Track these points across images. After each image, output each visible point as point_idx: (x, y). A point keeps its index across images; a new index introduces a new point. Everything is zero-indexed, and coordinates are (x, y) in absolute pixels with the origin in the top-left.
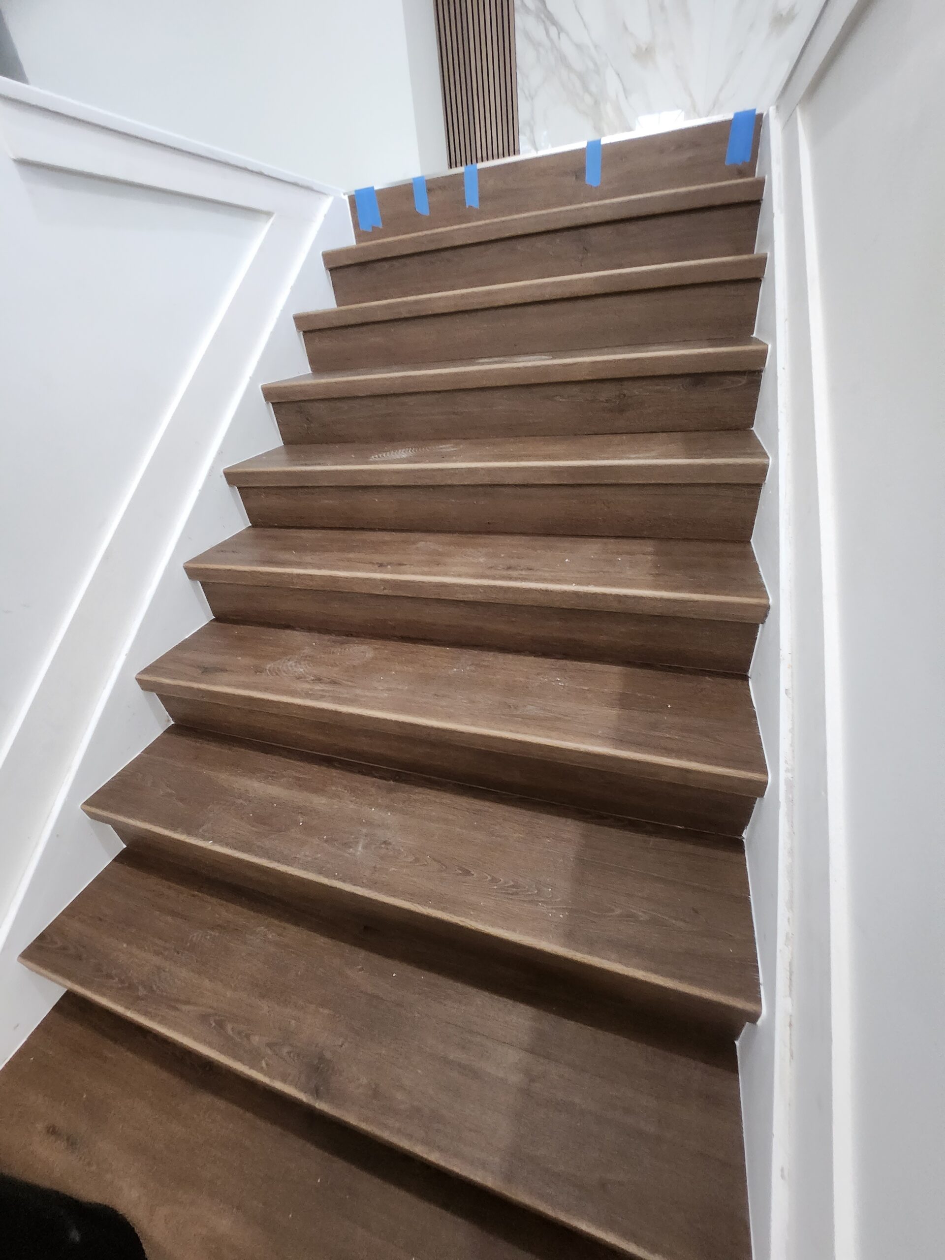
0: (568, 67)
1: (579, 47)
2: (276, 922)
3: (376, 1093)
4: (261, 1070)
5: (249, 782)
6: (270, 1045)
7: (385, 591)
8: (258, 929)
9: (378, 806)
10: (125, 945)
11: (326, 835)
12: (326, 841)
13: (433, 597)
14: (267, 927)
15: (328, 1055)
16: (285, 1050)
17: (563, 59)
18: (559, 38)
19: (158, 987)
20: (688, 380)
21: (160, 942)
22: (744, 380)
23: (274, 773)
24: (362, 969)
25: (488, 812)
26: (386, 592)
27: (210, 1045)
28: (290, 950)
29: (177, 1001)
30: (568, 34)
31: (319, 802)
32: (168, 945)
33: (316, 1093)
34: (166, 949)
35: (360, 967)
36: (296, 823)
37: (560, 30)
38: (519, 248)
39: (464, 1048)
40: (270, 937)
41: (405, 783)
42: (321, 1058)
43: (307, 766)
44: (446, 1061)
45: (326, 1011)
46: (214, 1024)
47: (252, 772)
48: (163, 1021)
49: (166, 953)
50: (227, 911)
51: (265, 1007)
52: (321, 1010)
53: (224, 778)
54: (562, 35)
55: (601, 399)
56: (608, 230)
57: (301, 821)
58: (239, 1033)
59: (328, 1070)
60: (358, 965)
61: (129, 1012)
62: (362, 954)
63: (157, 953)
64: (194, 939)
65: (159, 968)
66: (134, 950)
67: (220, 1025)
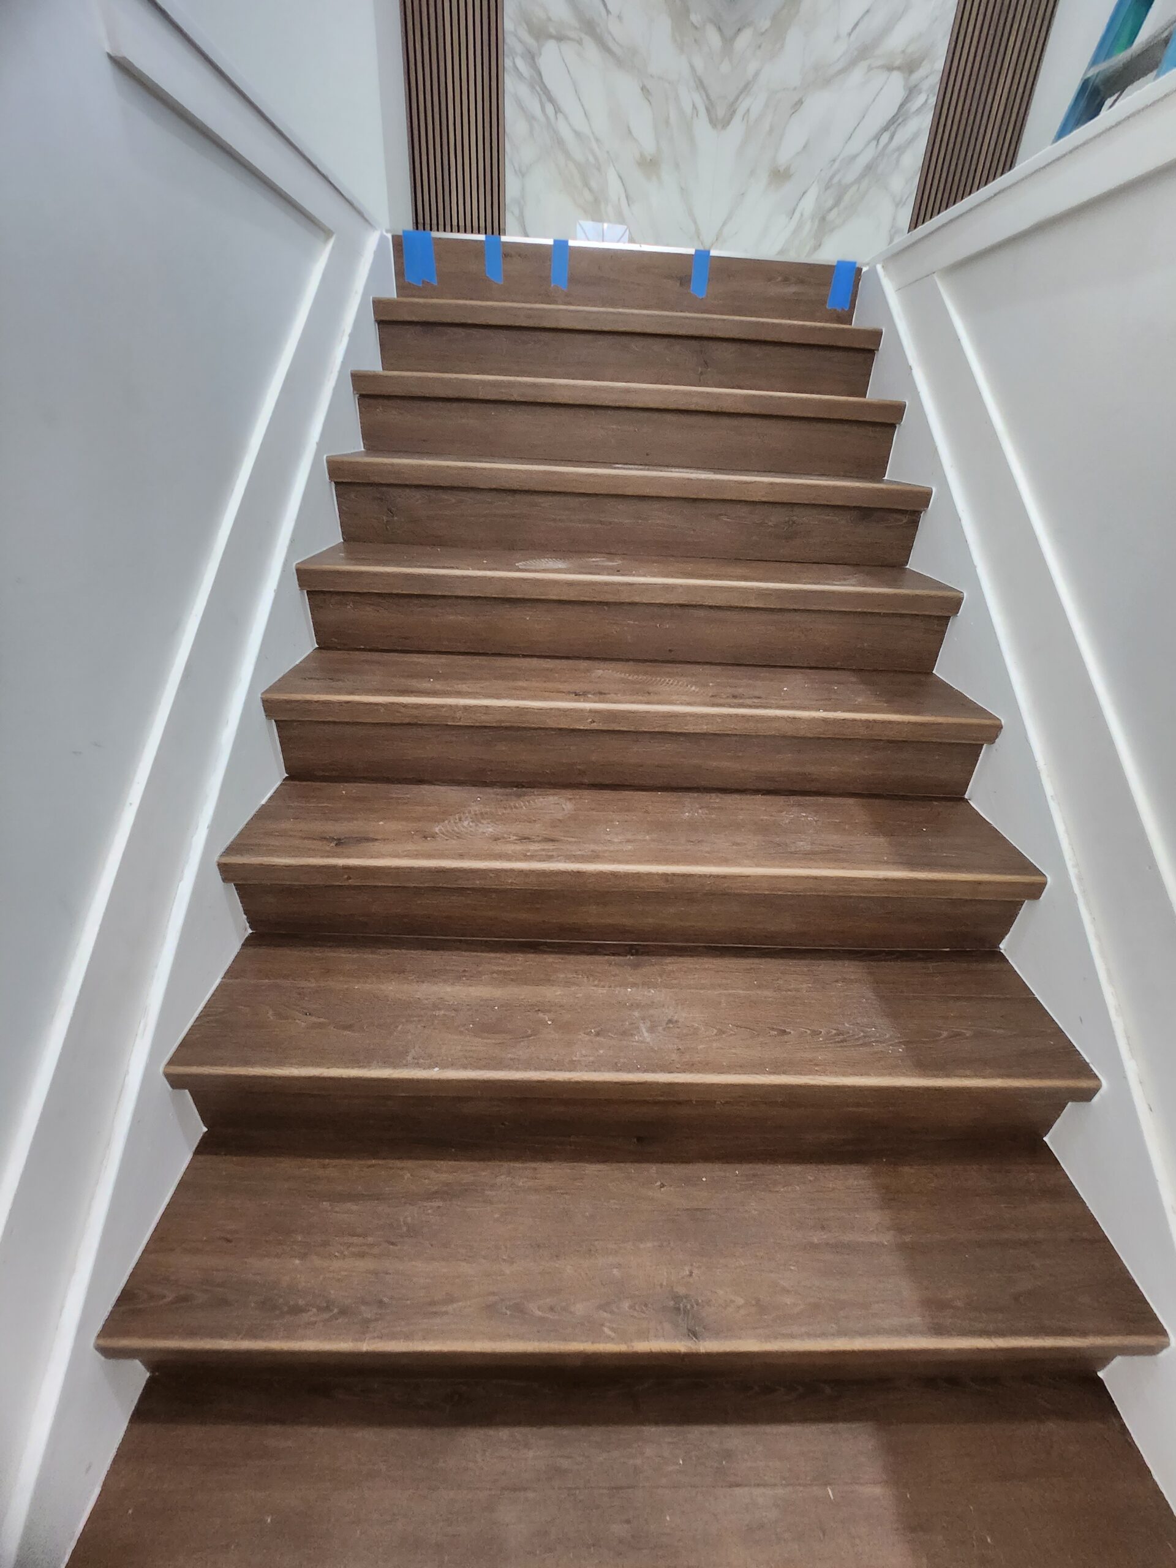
0: (567, 154)
1: (577, 134)
2: (518, 1165)
3: (762, 1308)
4: (610, 1339)
5: (435, 988)
6: (601, 1307)
7: (593, 724)
8: (498, 1180)
9: (634, 985)
10: (297, 1262)
11: (594, 1028)
12: (598, 1034)
13: (657, 730)
14: (509, 1173)
15: (681, 1290)
16: (626, 1305)
17: (560, 142)
18: (557, 118)
19: (392, 1298)
20: (856, 513)
21: (355, 1240)
22: (905, 520)
23: (465, 971)
24: (662, 1186)
25: (760, 968)
26: (595, 726)
27: (521, 1337)
28: (559, 1191)
29: (433, 1303)
30: (566, 118)
31: (553, 993)
32: (370, 1240)
33: (693, 1334)
34: (371, 1245)
35: (659, 1183)
36: (544, 1023)
37: (558, 110)
38: (633, 346)
39: (823, 1228)
40: (521, 1184)
41: (648, 955)
42: (676, 1298)
43: (508, 957)
44: (814, 1247)
45: (649, 1245)
46: (508, 1312)
47: (431, 975)
48: (426, 1336)
49: (376, 1251)
50: (436, 1171)
51: (568, 1267)
52: (642, 1246)
53: (392, 988)
54: (560, 116)
55: (770, 524)
56: (732, 347)
57: (547, 1019)
58: (552, 1309)
59: (692, 1307)
60: (656, 1182)
61: (365, 1345)
62: (653, 1169)
63: (362, 1255)
64: (409, 1219)
65: (375, 1273)
66: (317, 1262)
67: (519, 1310)
